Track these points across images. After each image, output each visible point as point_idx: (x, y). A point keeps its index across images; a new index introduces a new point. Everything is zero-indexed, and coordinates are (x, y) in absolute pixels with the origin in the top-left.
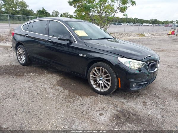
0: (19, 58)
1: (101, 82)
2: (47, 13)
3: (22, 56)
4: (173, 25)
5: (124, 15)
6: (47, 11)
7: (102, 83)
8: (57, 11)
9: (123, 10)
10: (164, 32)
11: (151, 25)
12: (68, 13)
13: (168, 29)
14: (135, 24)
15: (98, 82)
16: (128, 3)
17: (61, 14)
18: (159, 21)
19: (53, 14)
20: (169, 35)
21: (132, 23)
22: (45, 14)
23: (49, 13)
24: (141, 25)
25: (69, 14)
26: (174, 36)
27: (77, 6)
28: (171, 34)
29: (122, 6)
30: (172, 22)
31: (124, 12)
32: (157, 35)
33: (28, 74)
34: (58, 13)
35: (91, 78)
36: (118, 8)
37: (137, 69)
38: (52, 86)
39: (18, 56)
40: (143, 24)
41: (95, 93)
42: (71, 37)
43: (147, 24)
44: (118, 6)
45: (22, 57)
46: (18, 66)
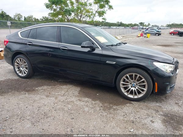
0: (17, 70)
1: (133, 89)
2: (8, 16)
3: (21, 67)
4: (139, 27)
5: (103, 19)
6: (7, 14)
7: (135, 89)
8: (20, 14)
9: (101, 14)
10: (133, 34)
11: (119, 28)
12: (32, 16)
13: (135, 31)
14: (104, 28)
15: (130, 89)
16: (105, 7)
17: (25, 18)
18: (124, 24)
19: (15, 18)
20: (139, 37)
21: (101, 26)
22: (5, 18)
23: (10, 16)
24: (110, 28)
25: (34, 17)
26: (143, 38)
27: (54, 9)
28: (140, 36)
29: (100, 10)
30: (135, 25)
31: (102, 16)
32: (128, 37)
33: (40, 88)
34: (21, 16)
35: (121, 86)
36: (96, 12)
37: (170, 72)
38: (78, 98)
39: (16, 68)
40: (112, 27)
41: (127, 100)
42: (93, 44)
43: (115, 27)
44: (96, 10)
45: (21, 69)
46: (18, 80)
